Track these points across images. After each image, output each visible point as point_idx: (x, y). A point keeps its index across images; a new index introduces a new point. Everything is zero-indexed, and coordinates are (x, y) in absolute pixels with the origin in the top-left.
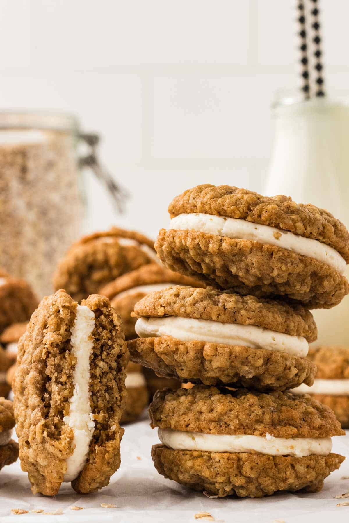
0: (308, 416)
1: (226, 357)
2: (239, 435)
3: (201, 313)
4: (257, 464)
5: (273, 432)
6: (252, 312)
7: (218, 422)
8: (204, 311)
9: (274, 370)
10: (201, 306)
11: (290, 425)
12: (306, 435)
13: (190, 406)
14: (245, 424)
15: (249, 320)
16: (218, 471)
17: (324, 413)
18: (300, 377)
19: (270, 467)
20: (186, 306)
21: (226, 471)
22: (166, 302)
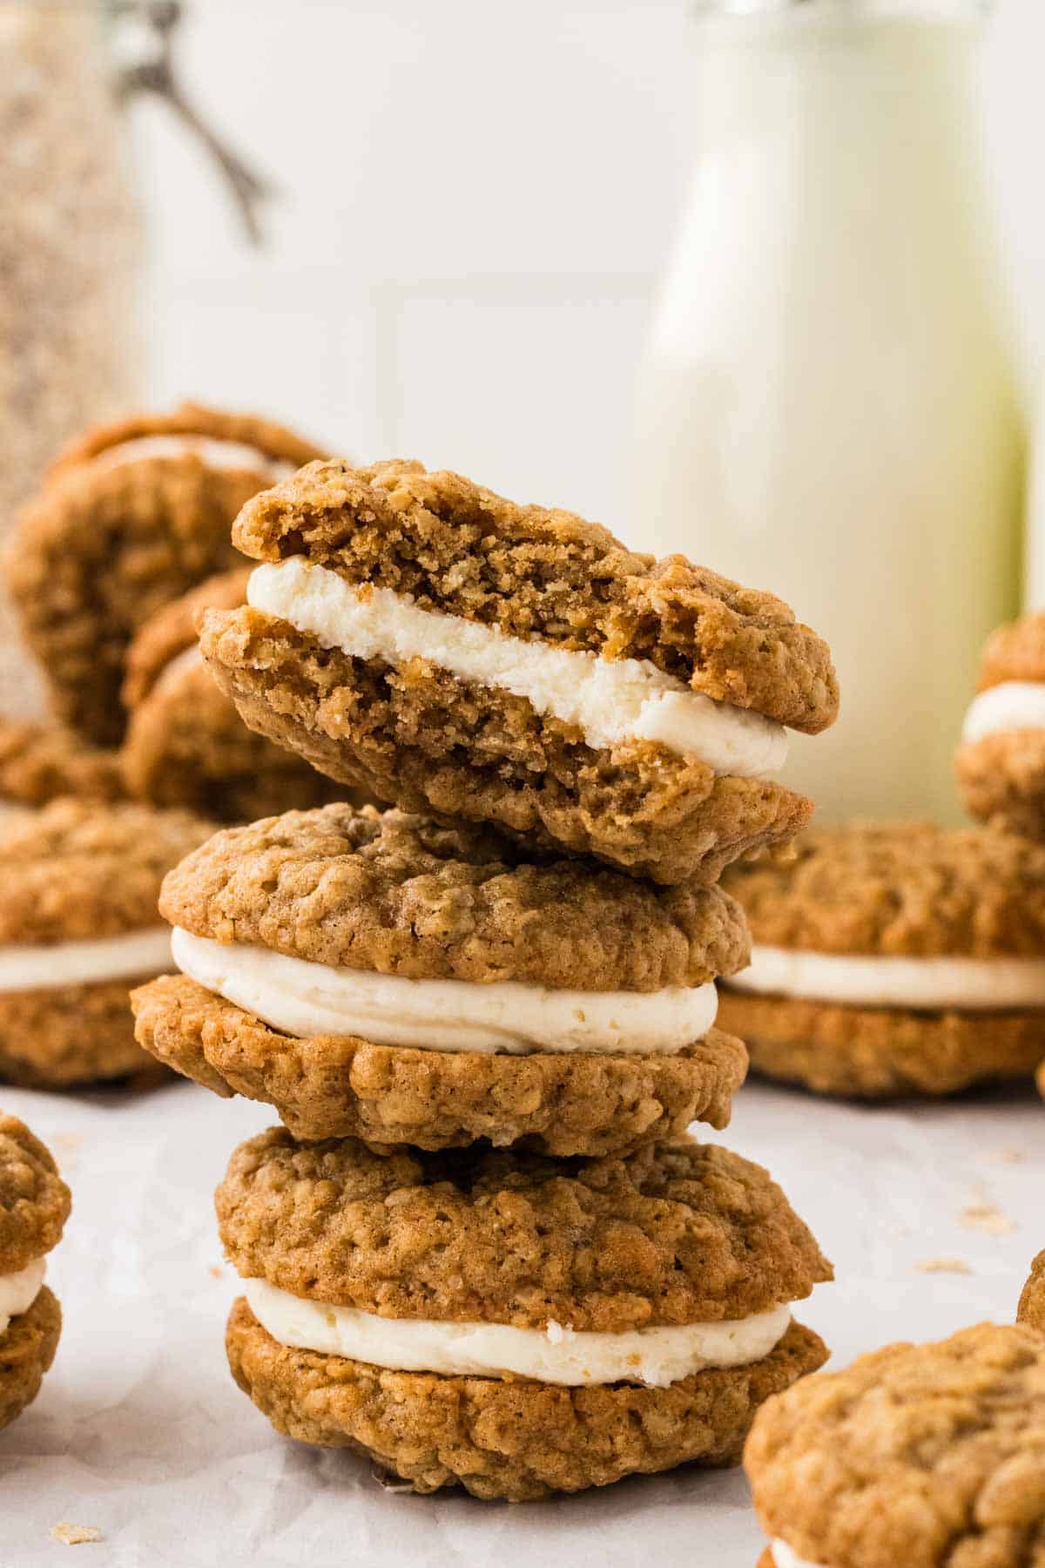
0: (693, 1250)
1: (420, 1094)
2: (468, 1326)
3: (340, 950)
4: (520, 1415)
5: (572, 1316)
6: (504, 942)
7: (402, 1279)
8: (350, 943)
9: (581, 1119)
10: (339, 927)
11: (629, 1288)
12: (681, 1320)
13: (322, 1218)
14: (482, 1292)
15: (495, 971)
16: (399, 1431)
17: (753, 1232)
18: (676, 1120)
19: (561, 1423)
20: (295, 928)
21: (423, 1433)
22: (237, 907)
